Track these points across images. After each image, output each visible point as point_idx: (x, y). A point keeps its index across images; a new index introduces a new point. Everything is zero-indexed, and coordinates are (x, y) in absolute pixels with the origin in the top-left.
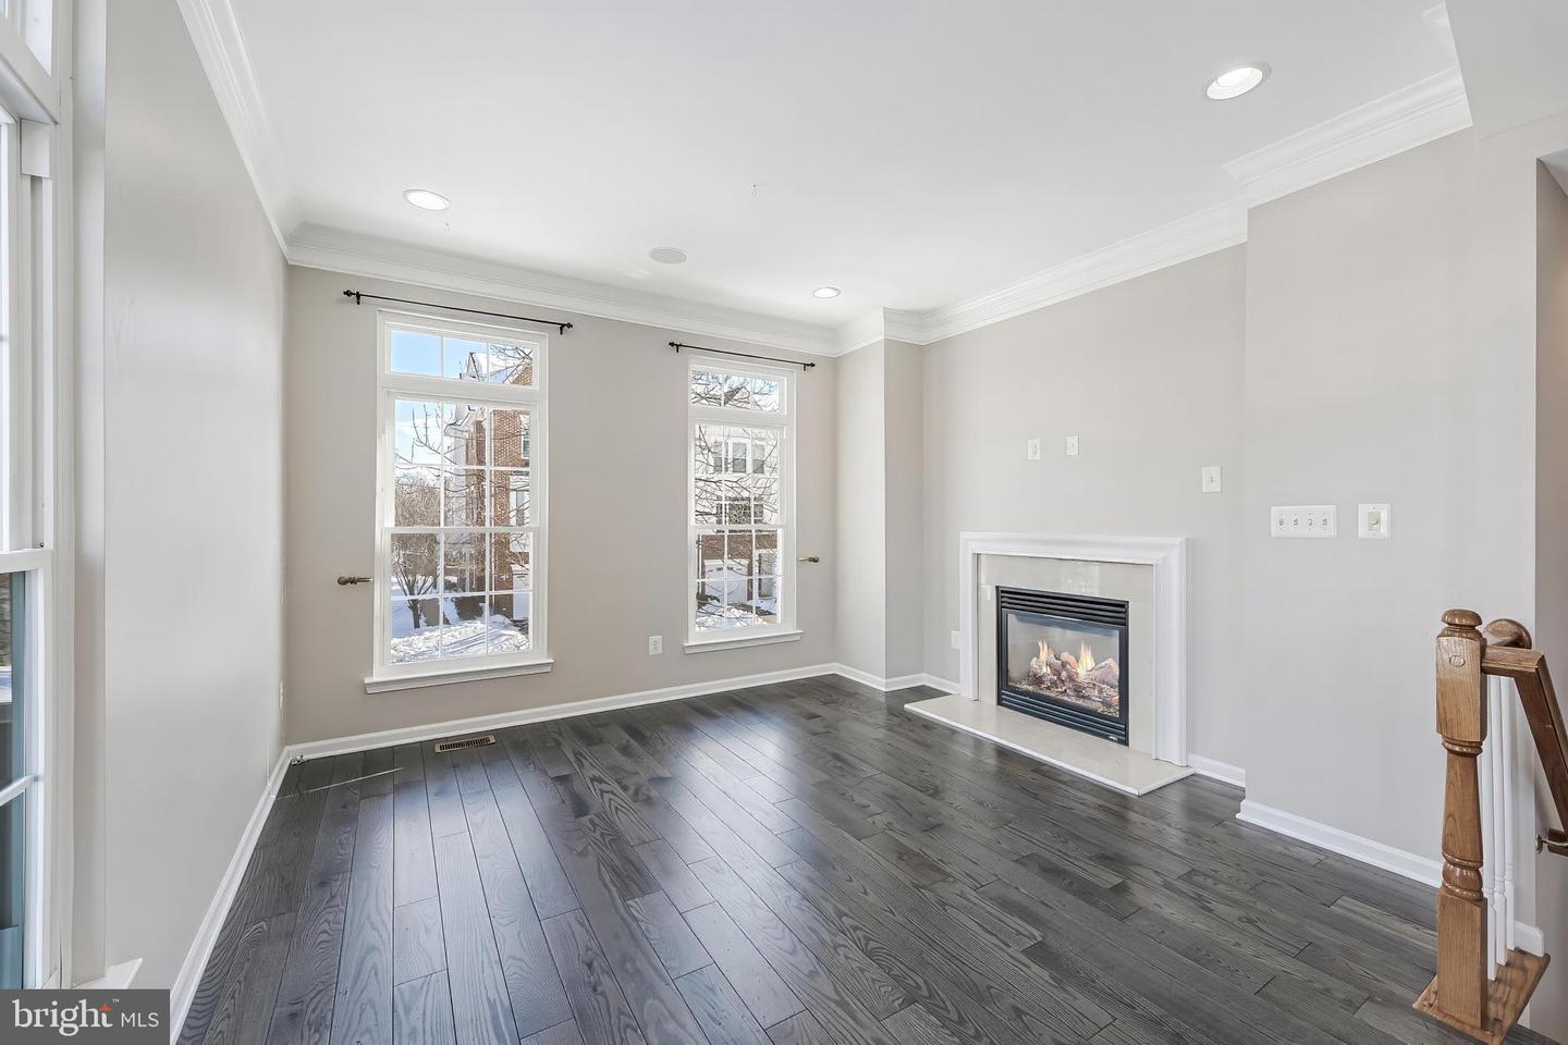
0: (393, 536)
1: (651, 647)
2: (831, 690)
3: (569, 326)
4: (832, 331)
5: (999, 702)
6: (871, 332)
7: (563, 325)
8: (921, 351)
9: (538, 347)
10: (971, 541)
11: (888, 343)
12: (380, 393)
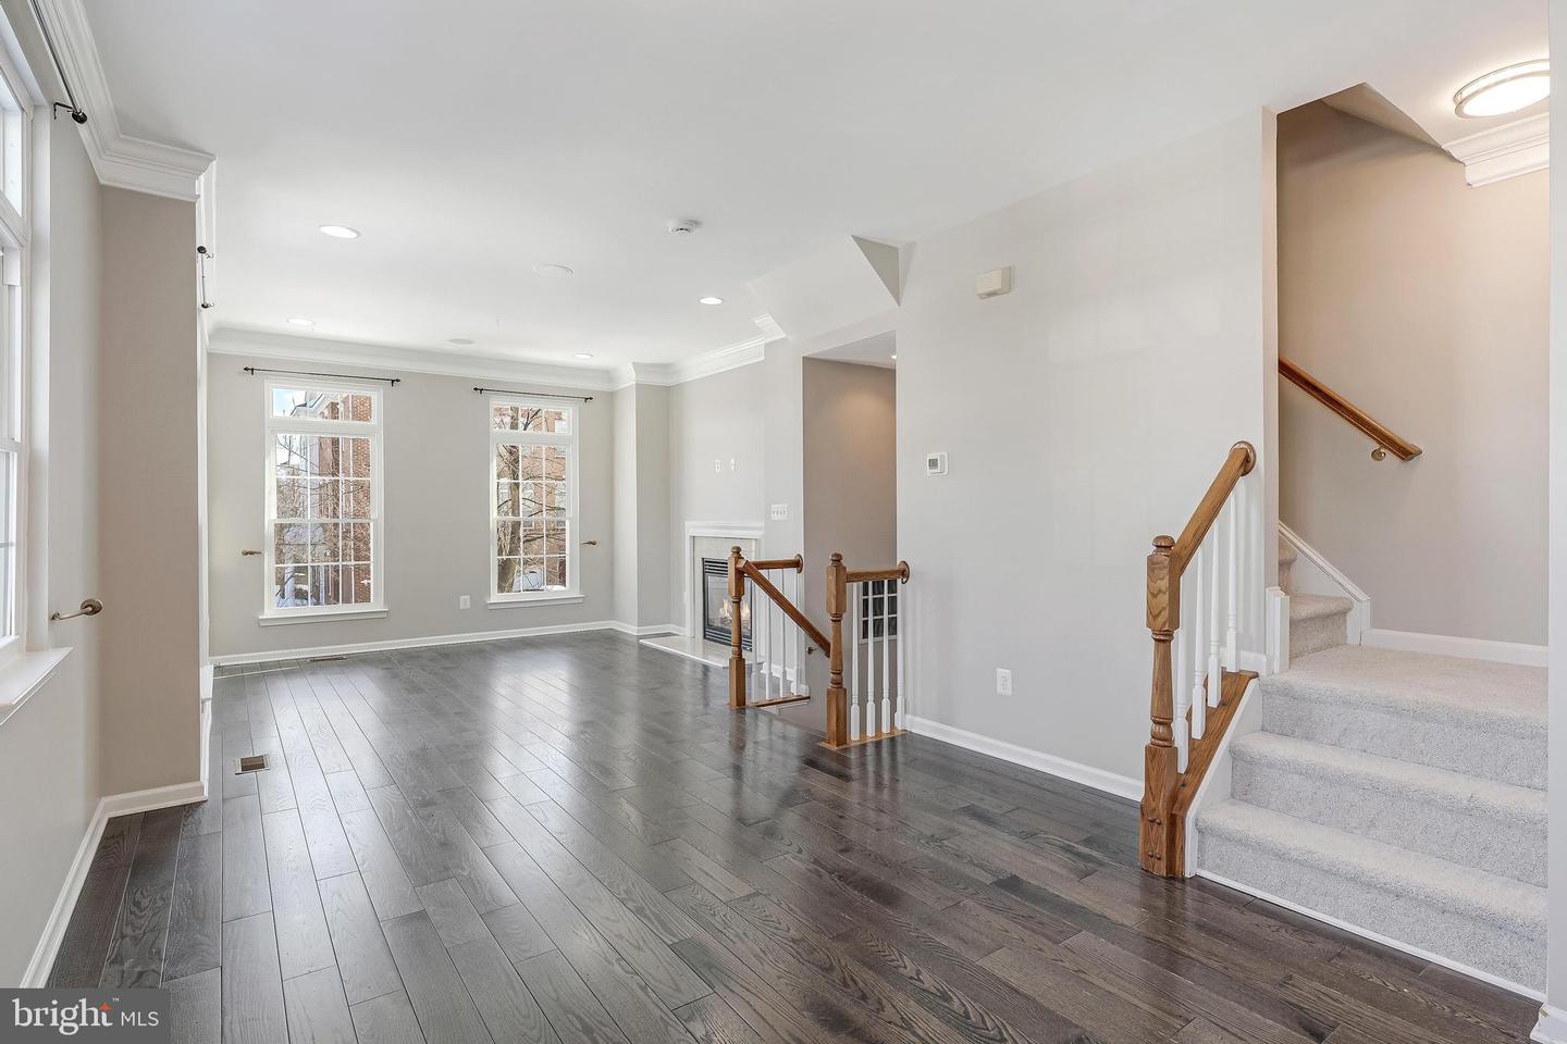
0: (276, 525)
1: (461, 604)
2: (610, 639)
3: (398, 380)
4: (608, 374)
5: (705, 637)
6: (628, 379)
7: (393, 381)
8: (668, 389)
9: (376, 396)
10: (692, 527)
11: (640, 387)
12: (267, 432)
